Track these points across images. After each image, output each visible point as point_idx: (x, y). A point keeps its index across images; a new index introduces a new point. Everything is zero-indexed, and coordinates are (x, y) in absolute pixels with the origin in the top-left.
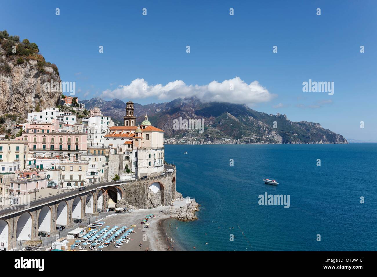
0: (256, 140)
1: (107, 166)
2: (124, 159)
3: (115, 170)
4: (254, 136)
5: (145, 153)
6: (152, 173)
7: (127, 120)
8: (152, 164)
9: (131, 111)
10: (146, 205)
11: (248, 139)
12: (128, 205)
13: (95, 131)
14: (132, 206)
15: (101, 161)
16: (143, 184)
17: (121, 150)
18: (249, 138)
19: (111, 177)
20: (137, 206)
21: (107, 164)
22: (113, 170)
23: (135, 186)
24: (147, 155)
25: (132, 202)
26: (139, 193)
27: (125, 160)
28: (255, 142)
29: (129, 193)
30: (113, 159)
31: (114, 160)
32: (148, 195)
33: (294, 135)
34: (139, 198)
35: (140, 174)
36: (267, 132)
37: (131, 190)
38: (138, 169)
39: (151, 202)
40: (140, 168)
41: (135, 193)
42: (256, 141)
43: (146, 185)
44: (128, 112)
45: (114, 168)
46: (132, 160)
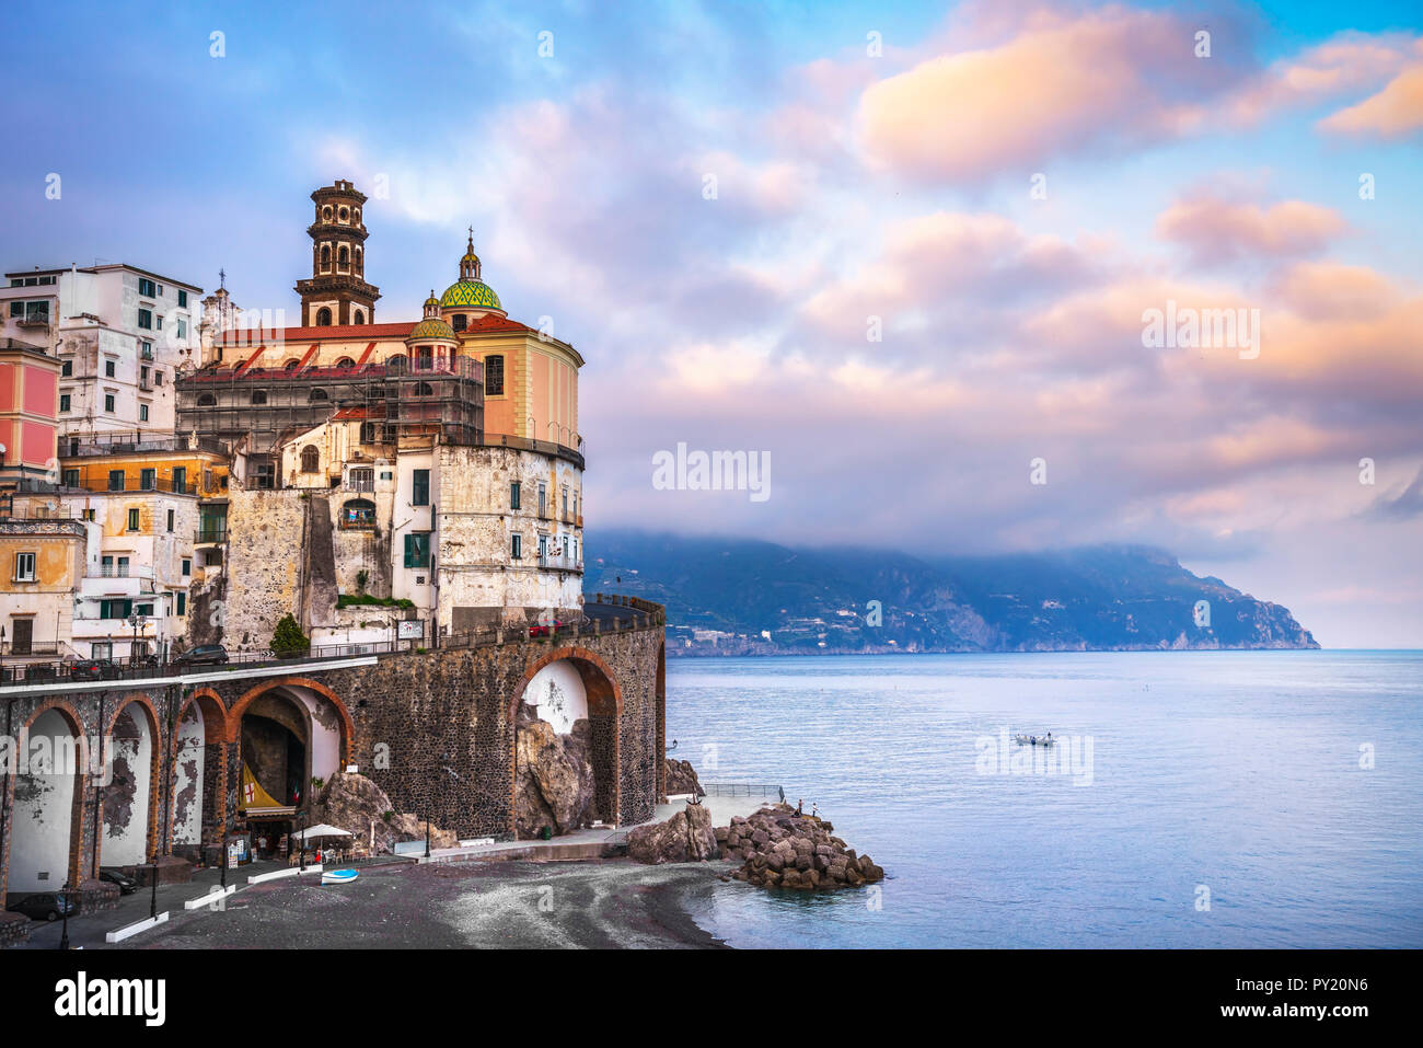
0: (855, 633)
1: (213, 571)
2: (335, 519)
3: (275, 595)
4: (843, 613)
5: (485, 474)
6: (530, 612)
7: (322, 304)
8: (529, 549)
9: (348, 245)
10: (504, 813)
11: (816, 629)
12: (389, 807)
13: (102, 360)
14: (413, 817)
15: (170, 529)
16: (484, 667)
17: (310, 460)
18: (818, 621)
19: (245, 641)
20: (444, 820)
21: (212, 557)
22: (256, 596)
23: (437, 676)
24: (497, 485)
25: (415, 789)
26: (463, 727)
27: (345, 526)
28: (850, 645)
29: (397, 725)
30: (258, 522)
31: (264, 528)
32: (521, 747)
33: (1047, 604)
34: (463, 763)
35: (457, 611)
36: (908, 591)
37: (401, 710)
38: (443, 579)
39: (539, 789)
40: (453, 570)
41: (435, 732)
42: (854, 639)
43: (508, 675)
44: (326, 249)
45: (264, 581)
46: (396, 526)
